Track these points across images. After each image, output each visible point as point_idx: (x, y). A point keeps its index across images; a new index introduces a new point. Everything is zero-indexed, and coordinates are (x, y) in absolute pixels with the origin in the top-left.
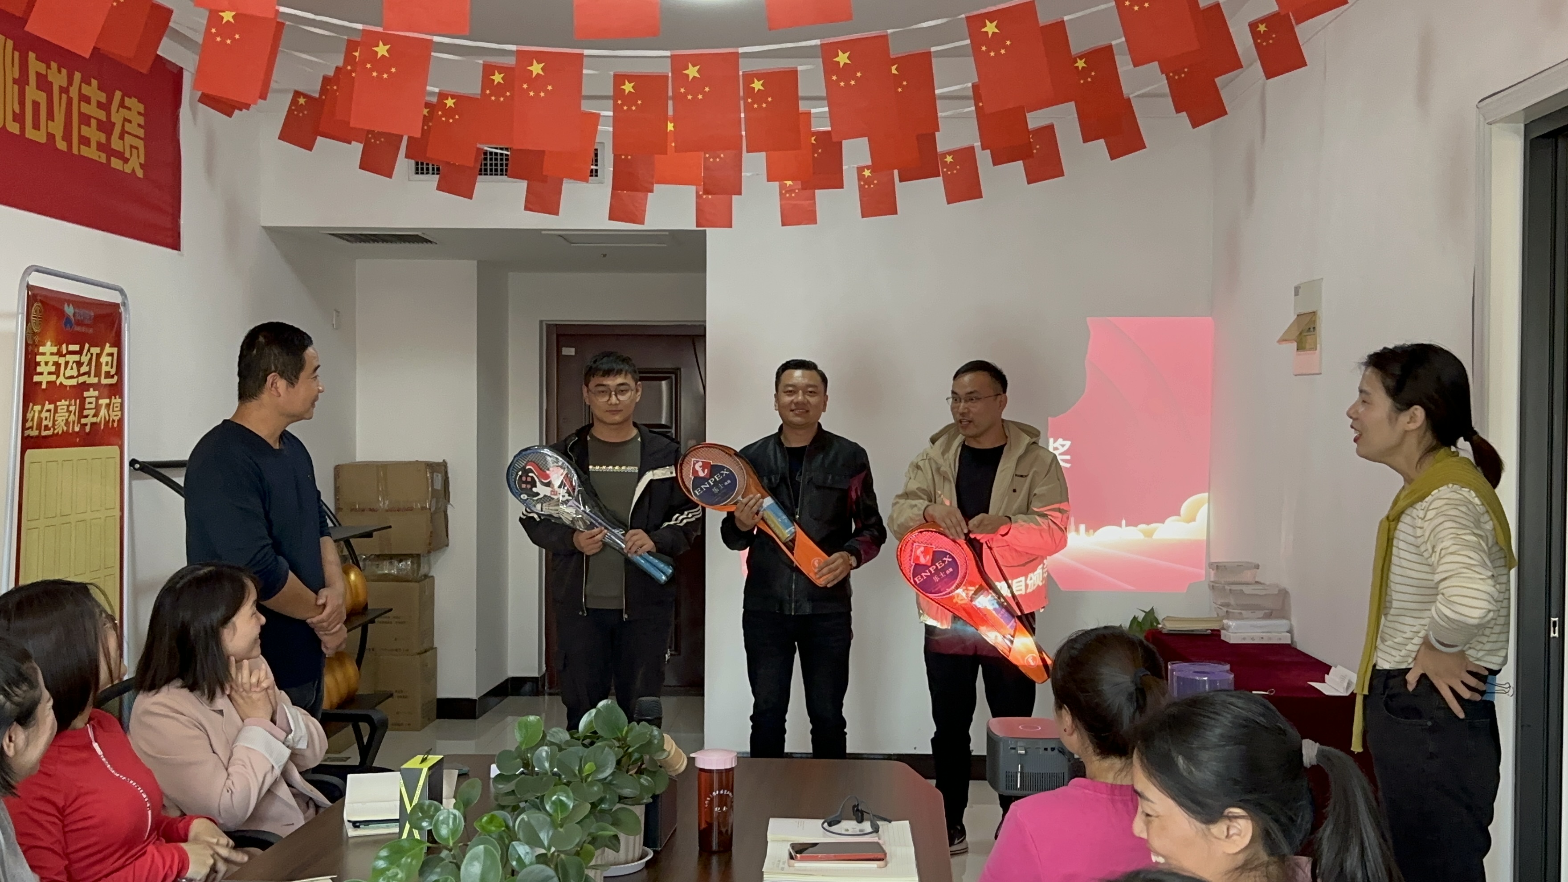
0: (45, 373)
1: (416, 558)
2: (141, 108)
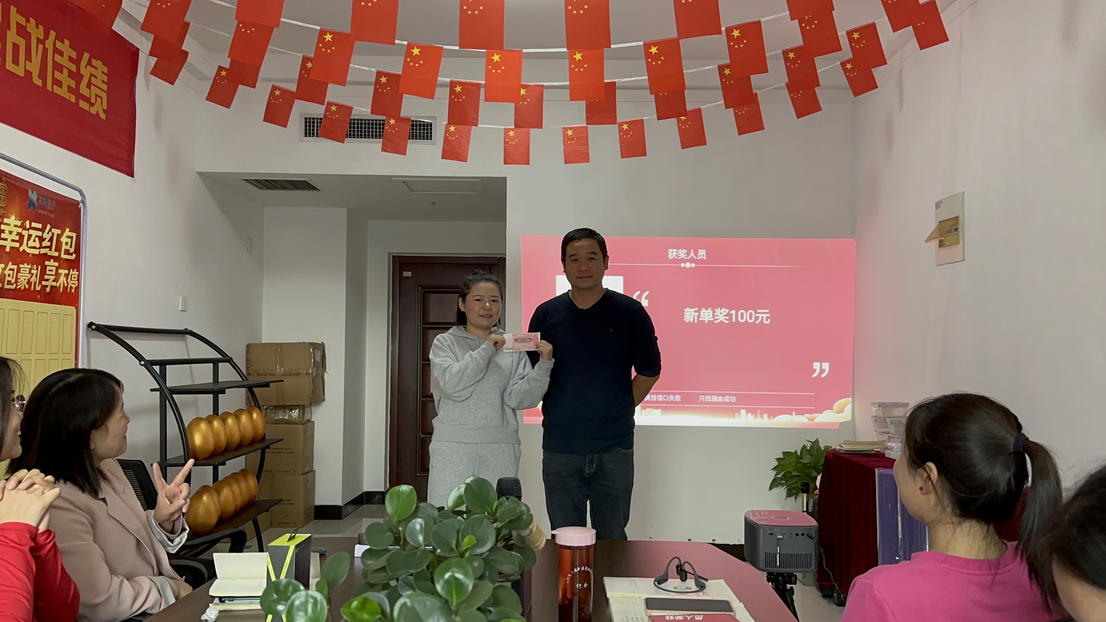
0: (9, 240)
1: (302, 408)
2: (105, 69)
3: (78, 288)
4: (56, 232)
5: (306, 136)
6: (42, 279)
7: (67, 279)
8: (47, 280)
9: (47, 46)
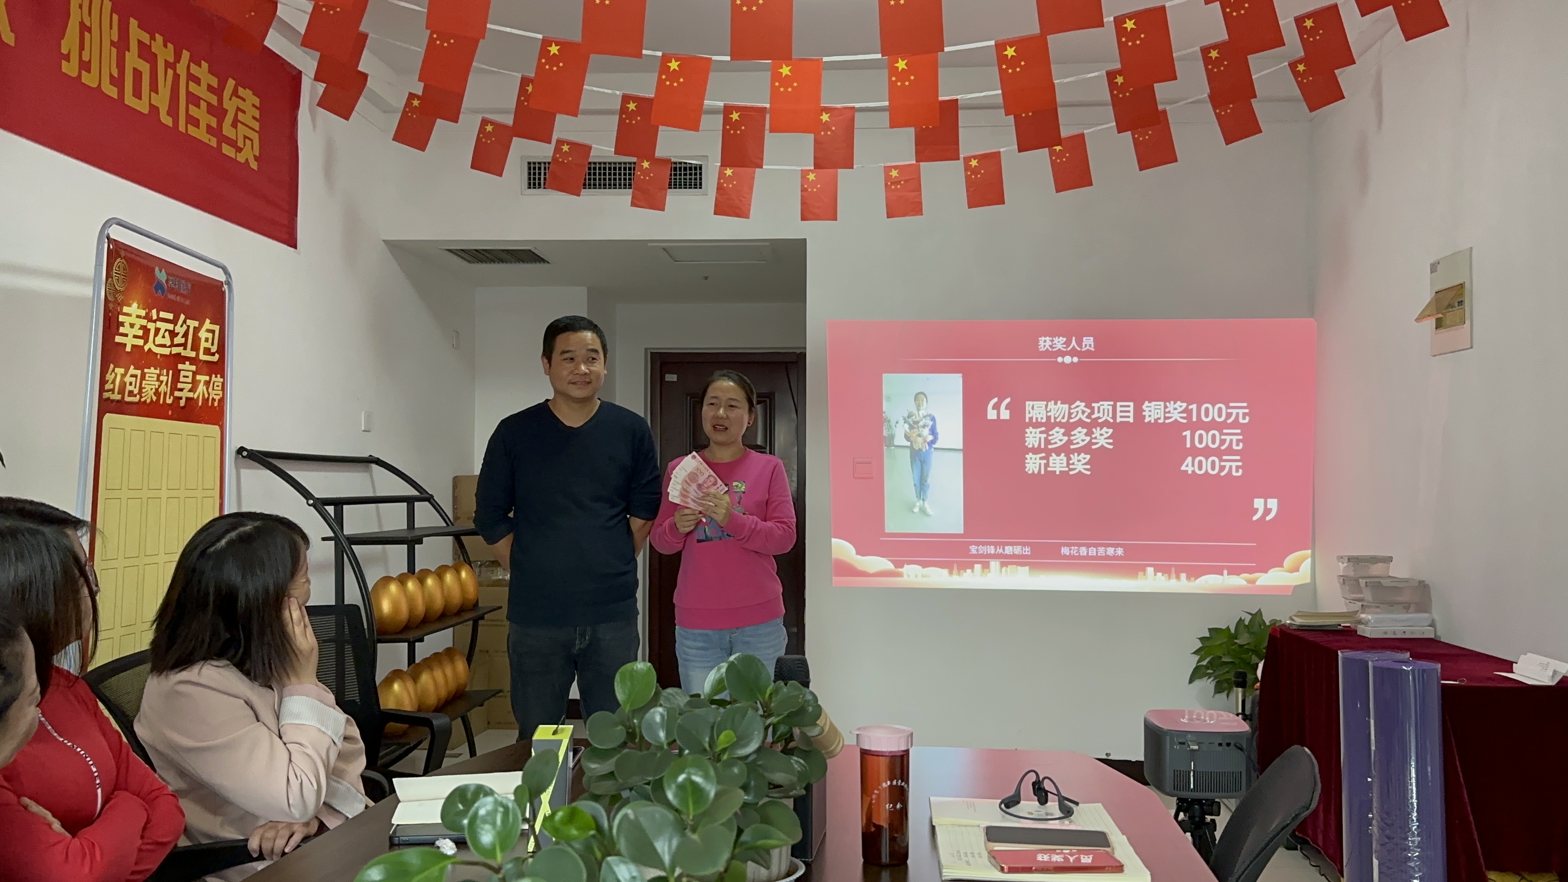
0: (131, 336)
2: (257, 101)
3: (222, 401)
4: (192, 324)
5: (530, 188)
6: (174, 388)
7: (207, 389)
8: (181, 390)
9: (178, 72)
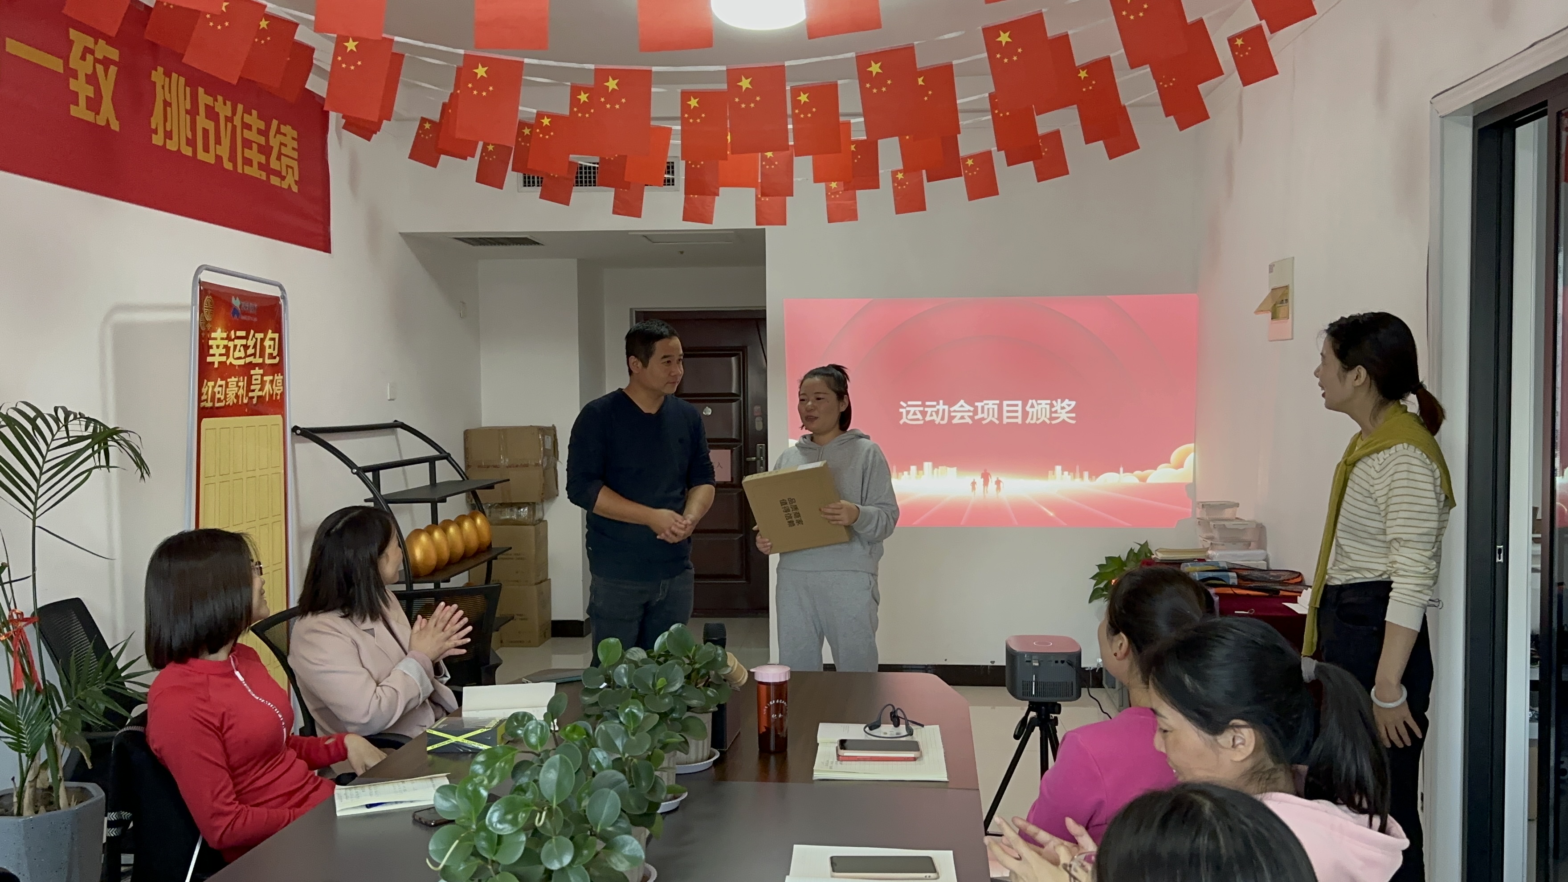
0: (217, 355)
1: (532, 505)
2: (295, 134)
4: (259, 336)
5: (525, 186)
6: (249, 390)
7: (272, 386)
8: (253, 391)
9: (235, 122)
